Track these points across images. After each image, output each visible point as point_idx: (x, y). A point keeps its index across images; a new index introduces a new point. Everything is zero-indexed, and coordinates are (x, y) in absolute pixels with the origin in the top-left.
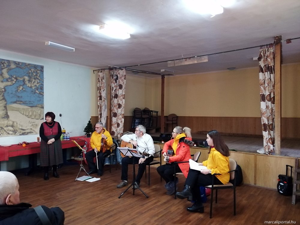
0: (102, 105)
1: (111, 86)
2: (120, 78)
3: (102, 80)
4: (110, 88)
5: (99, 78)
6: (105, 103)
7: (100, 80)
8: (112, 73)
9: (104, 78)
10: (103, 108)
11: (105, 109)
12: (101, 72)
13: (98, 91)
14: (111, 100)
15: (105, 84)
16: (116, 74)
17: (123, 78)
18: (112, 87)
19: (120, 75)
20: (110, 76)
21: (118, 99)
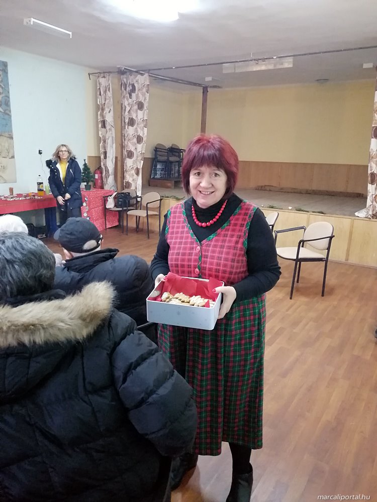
0: (107, 137)
1: (122, 104)
2: (139, 90)
3: (105, 92)
4: (120, 107)
5: (100, 89)
6: (112, 134)
7: (102, 93)
8: (125, 80)
9: (109, 88)
10: (109, 141)
11: (113, 144)
12: (104, 77)
13: (99, 113)
14: (123, 128)
15: (112, 100)
16: (131, 83)
17: (144, 90)
18: (123, 106)
19: (138, 84)
20: (121, 85)
21: (135, 127)
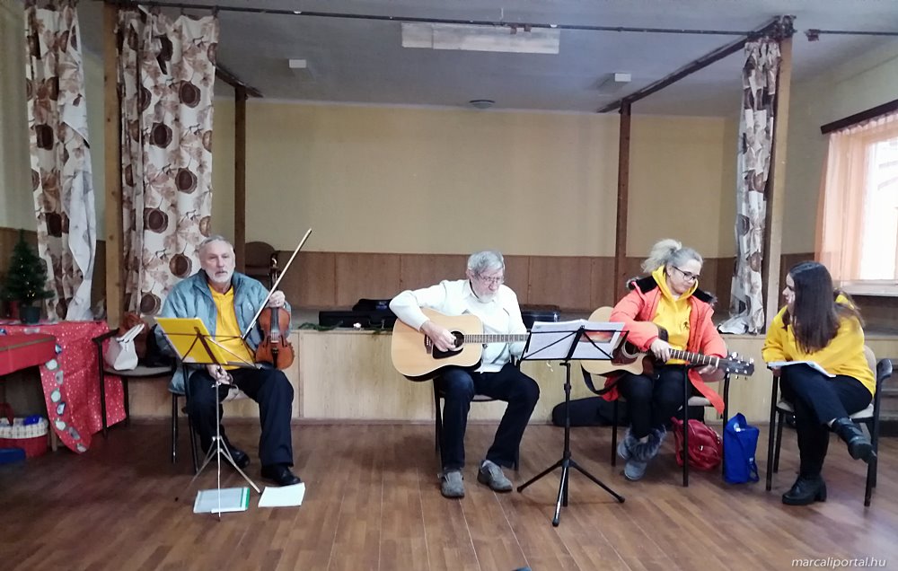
1: (120, 85)
2: (183, 53)
3: (54, 48)
4: (115, 94)
6: (84, 162)
9: (74, 40)
11: (85, 191)
12: (52, 7)
15: (81, 71)
16: (157, 32)
17: (202, 56)
19: (182, 37)
21: (171, 147)
